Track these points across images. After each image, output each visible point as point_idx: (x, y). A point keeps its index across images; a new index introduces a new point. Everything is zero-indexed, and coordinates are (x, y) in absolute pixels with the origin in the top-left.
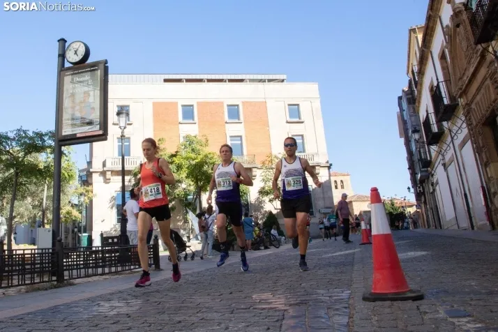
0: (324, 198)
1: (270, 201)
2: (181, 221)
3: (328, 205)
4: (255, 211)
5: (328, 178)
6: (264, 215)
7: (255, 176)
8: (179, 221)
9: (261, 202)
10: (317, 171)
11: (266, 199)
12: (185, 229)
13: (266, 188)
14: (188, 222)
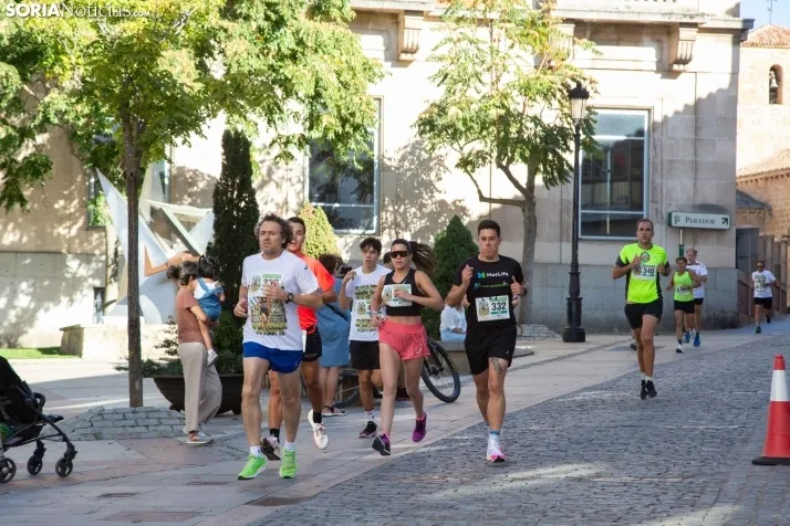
0: (696, 167)
1: (465, 163)
2: (72, 218)
3: (710, 194)
4: (397, 200)
5: (725, 84)
6: (433, 217)
7: (413, 51)
8: (61, 220)
9: (425, 165)
10: (682, 50)
11: (450, 153)
12: (86, 257)
13: (453, 111)
14: (103, 229)
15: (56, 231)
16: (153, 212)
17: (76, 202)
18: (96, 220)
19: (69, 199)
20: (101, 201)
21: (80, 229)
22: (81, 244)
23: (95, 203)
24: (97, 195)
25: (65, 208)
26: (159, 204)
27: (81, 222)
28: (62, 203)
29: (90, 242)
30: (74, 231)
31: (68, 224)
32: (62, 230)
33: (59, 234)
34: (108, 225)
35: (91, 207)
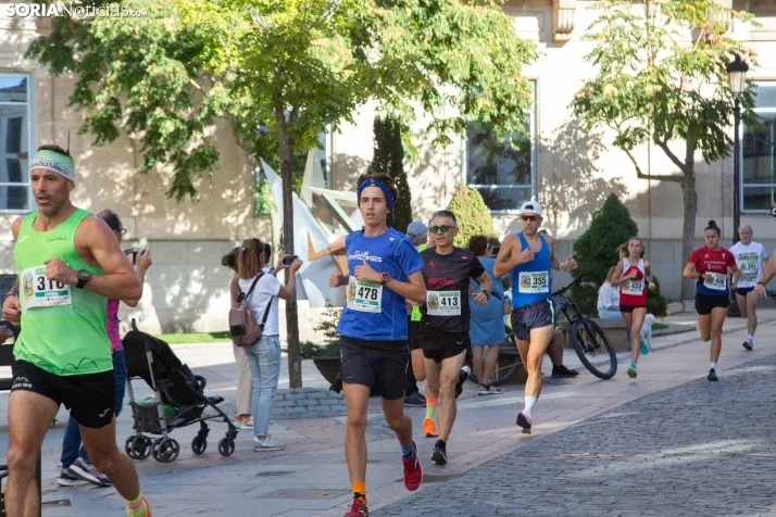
1: (622, 141)
4: (554, 180)
6: (591, 195)
7: (568, 32)
9: (582, 144)
14: (269, 216)
15: (224, 220)
16: (316, 198)
17: (242, 191)
18: (262, 208)
19: (235, 188)
20: (265, 190)
21: (247, 217)
22: (248, 232)
23: (260, 191)
24: (262, 184)
25: (232, 197)
26: (320, 191)
27: (247, 211)
28: (229, 192)
29: (256, 229)
30: (241, 220)
31: (236, 212)
32: (230, 219)
33: (227, 222)
34: (273, 211)
35: (257, 195)
